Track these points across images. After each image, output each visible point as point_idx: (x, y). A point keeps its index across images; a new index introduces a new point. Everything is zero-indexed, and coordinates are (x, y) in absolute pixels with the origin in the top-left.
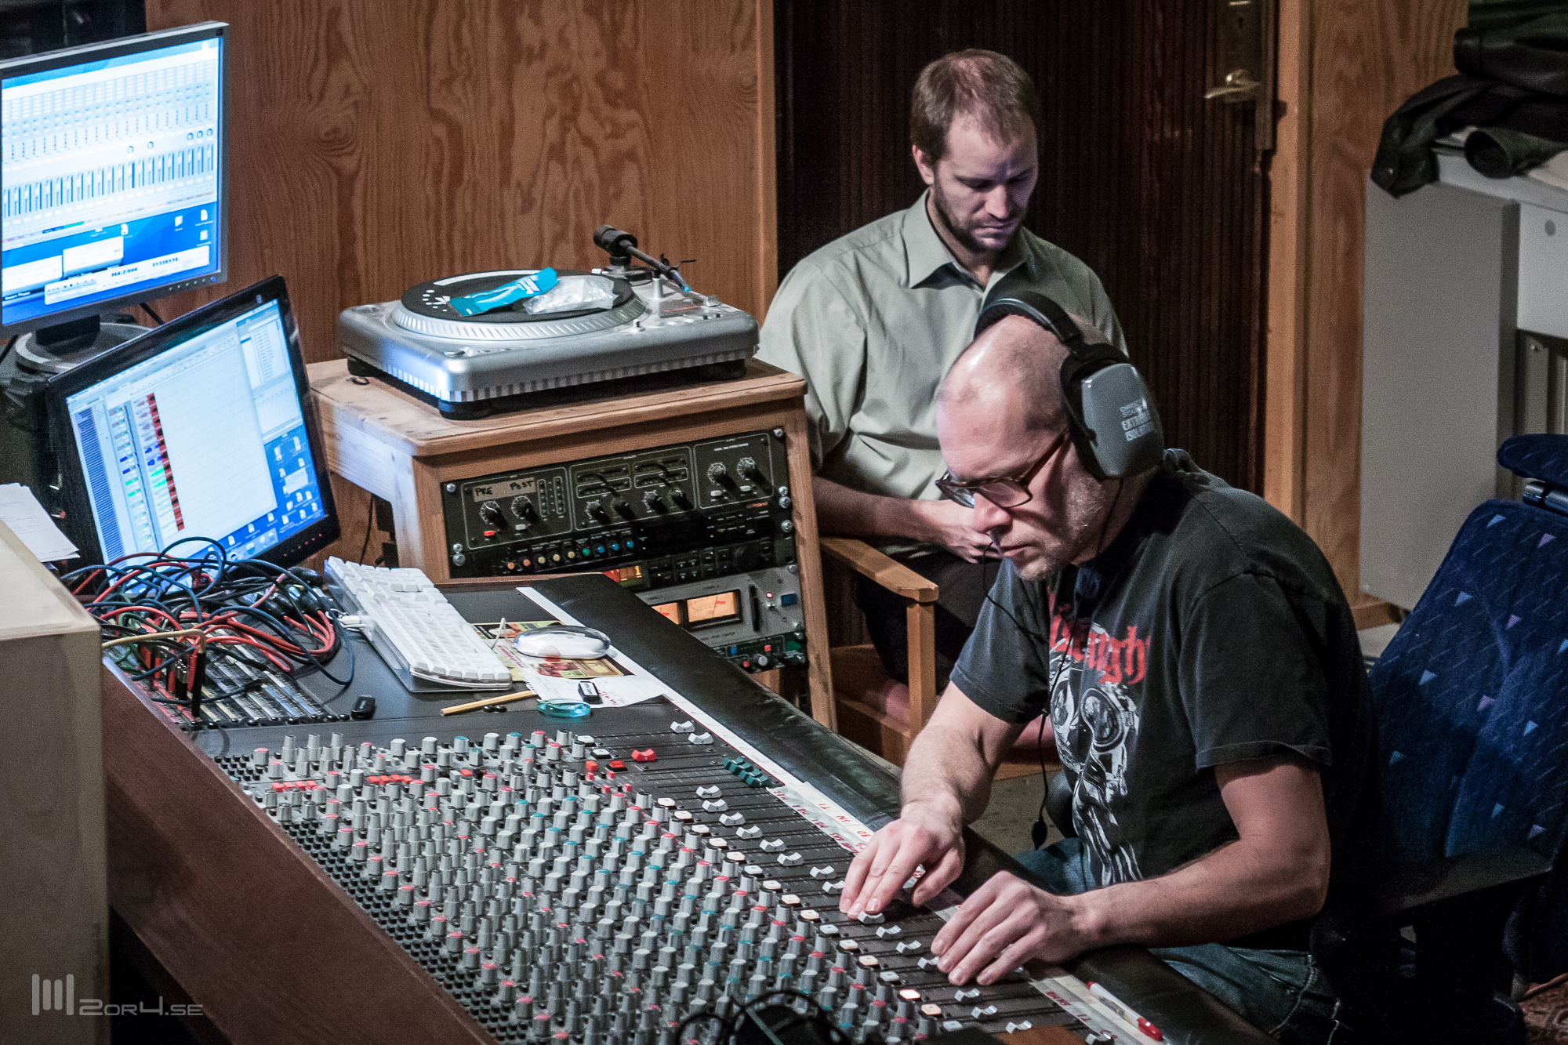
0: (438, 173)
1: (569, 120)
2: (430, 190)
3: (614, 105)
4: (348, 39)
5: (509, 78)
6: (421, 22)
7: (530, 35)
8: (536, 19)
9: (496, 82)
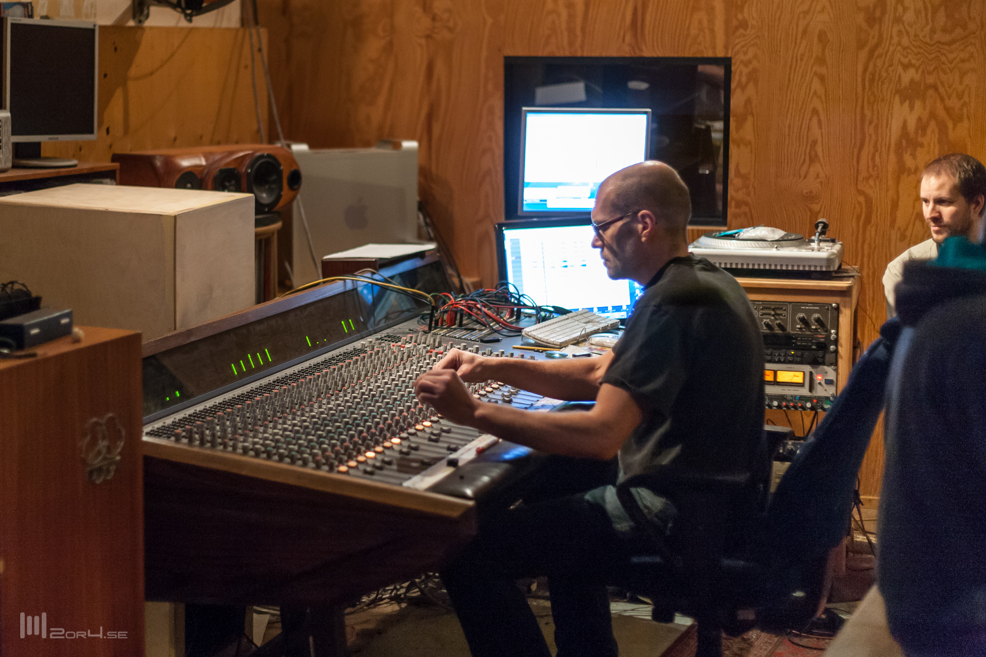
4: (820, 154)
5: (898, 181)
6: (856, 151)
7: (909, 162)
8: (913, 155)
9: (890, 182)
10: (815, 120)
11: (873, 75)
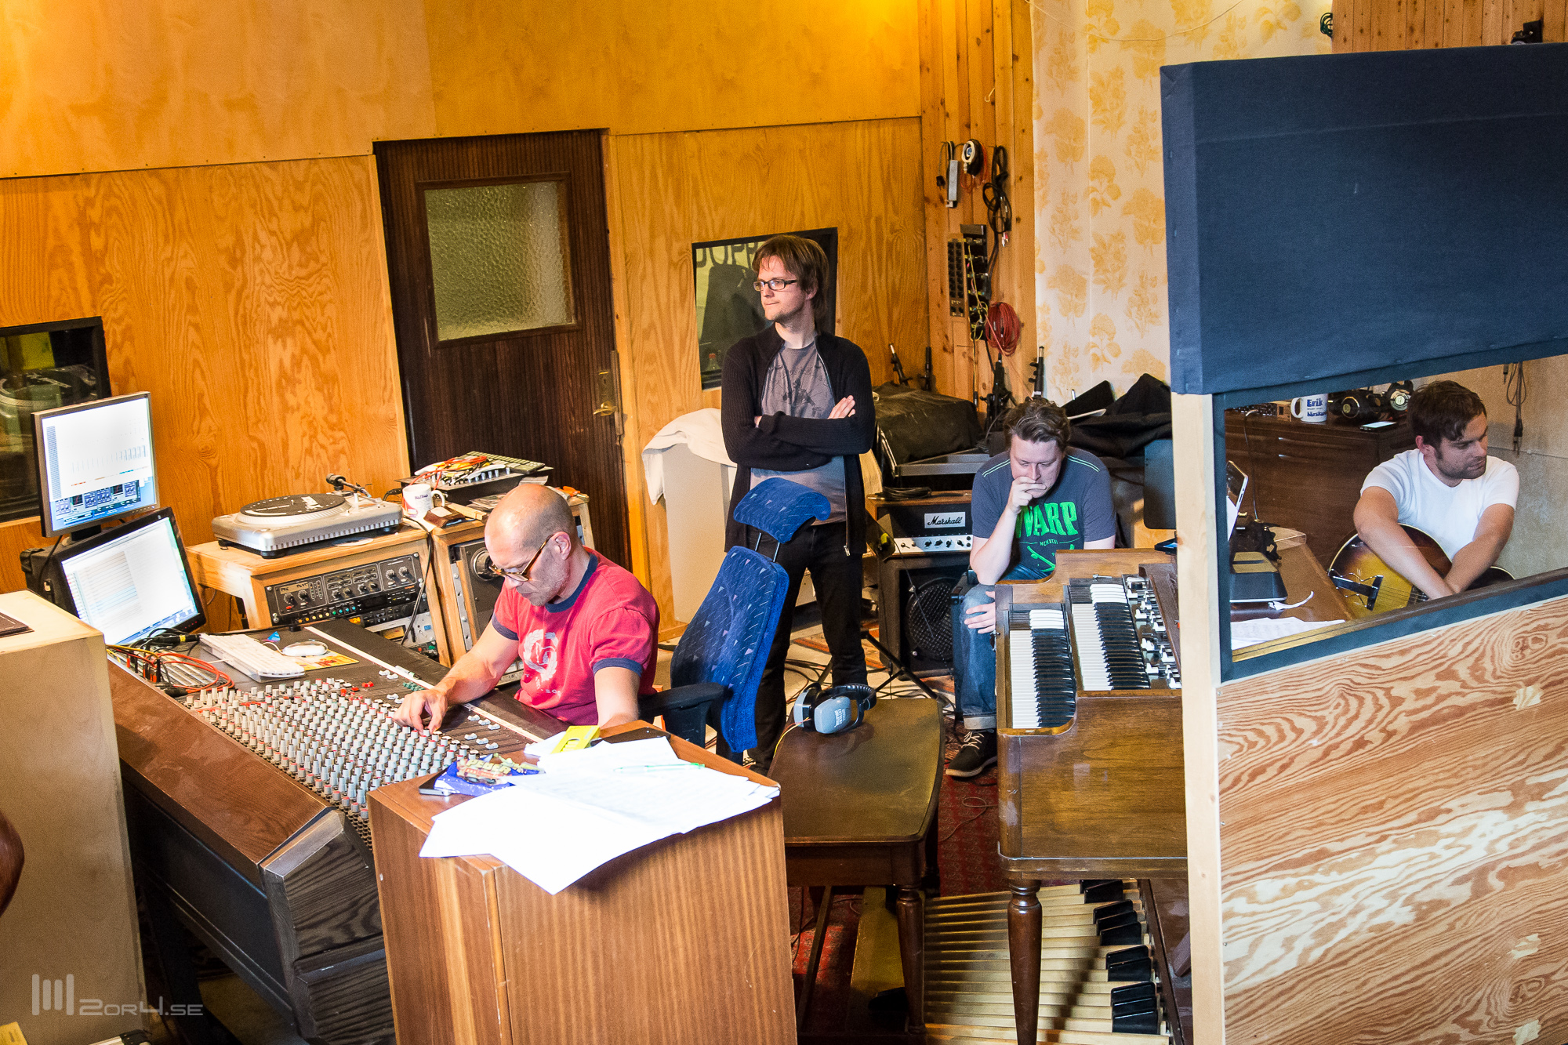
0: (255, 464)
1: (313, 437)
2: (252, 471)
3: (333, 429)
4: (208, 406)
5: (284, 420)
6: (242, 397)
7: (292, 401)
8: (294, 393)
9: (278, 423)
10: (198, 372)
11: (244, 316)
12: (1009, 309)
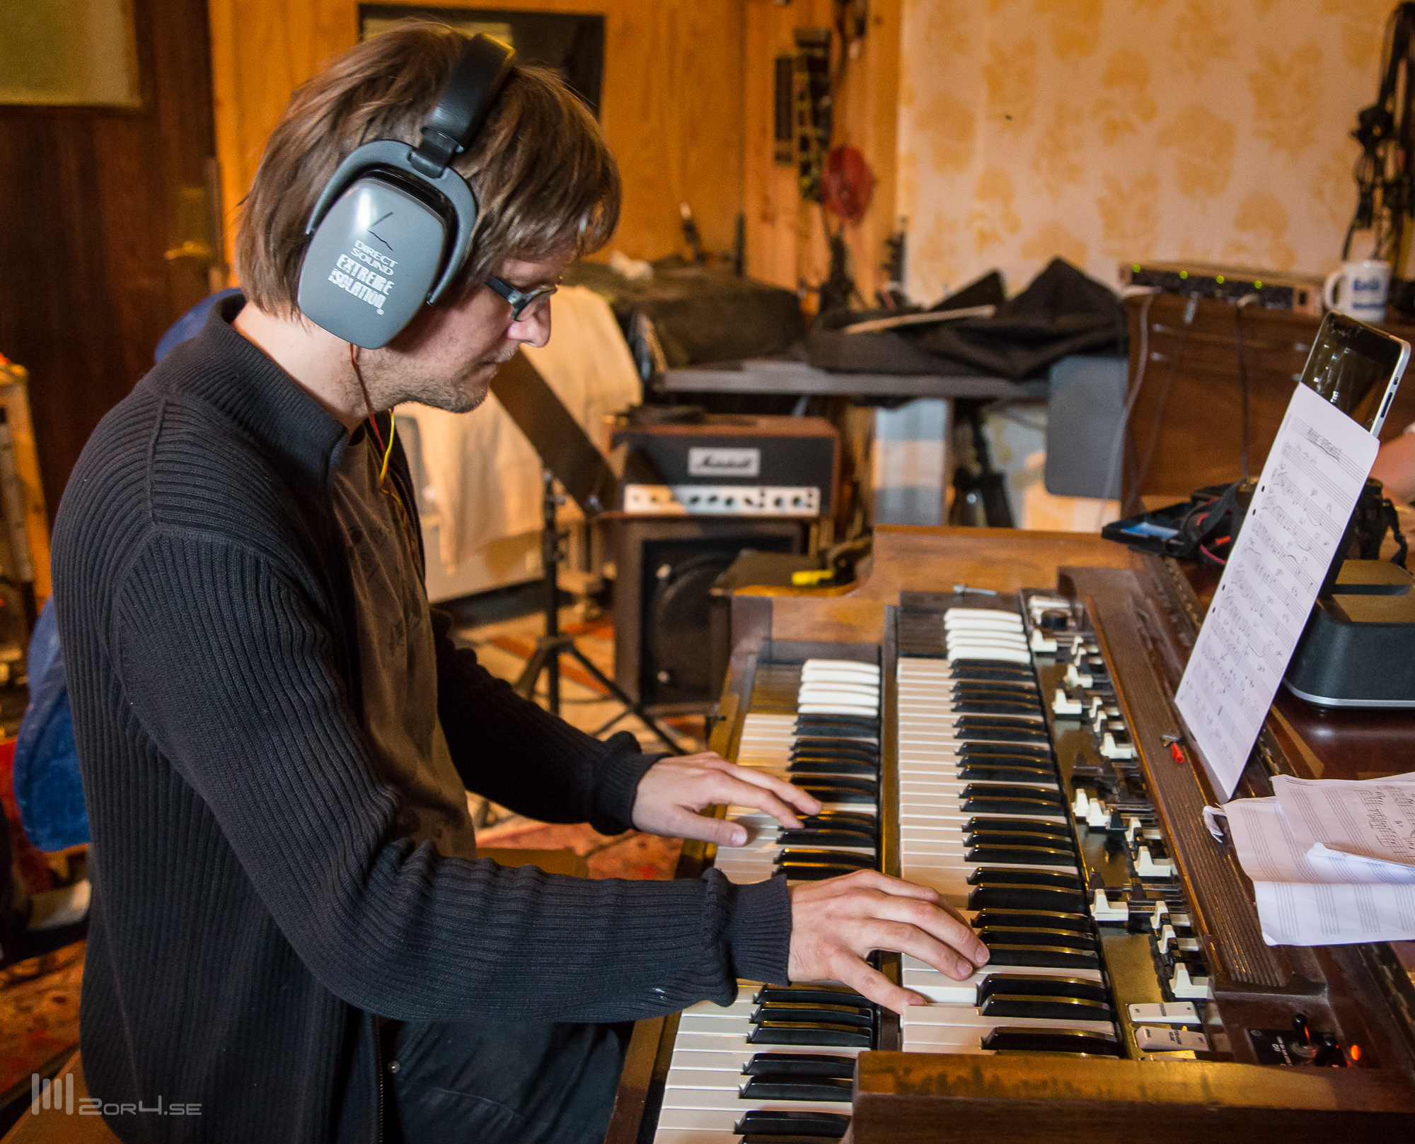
12: (858, 158)
